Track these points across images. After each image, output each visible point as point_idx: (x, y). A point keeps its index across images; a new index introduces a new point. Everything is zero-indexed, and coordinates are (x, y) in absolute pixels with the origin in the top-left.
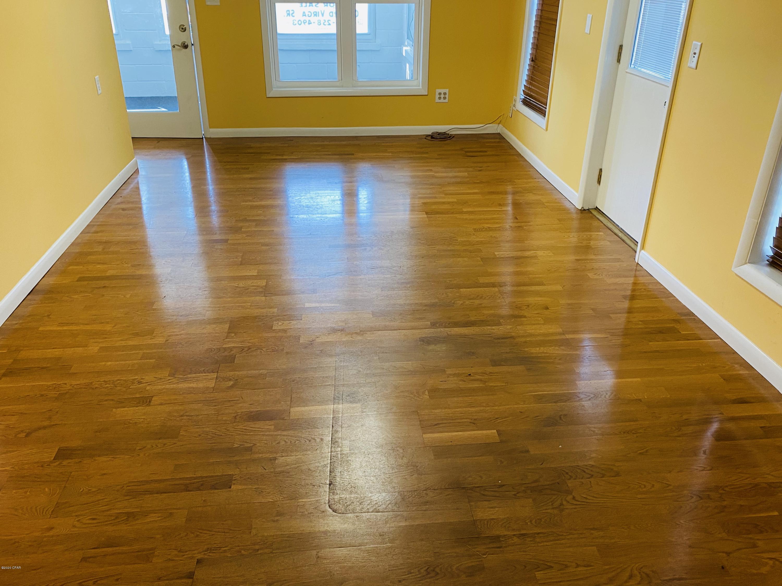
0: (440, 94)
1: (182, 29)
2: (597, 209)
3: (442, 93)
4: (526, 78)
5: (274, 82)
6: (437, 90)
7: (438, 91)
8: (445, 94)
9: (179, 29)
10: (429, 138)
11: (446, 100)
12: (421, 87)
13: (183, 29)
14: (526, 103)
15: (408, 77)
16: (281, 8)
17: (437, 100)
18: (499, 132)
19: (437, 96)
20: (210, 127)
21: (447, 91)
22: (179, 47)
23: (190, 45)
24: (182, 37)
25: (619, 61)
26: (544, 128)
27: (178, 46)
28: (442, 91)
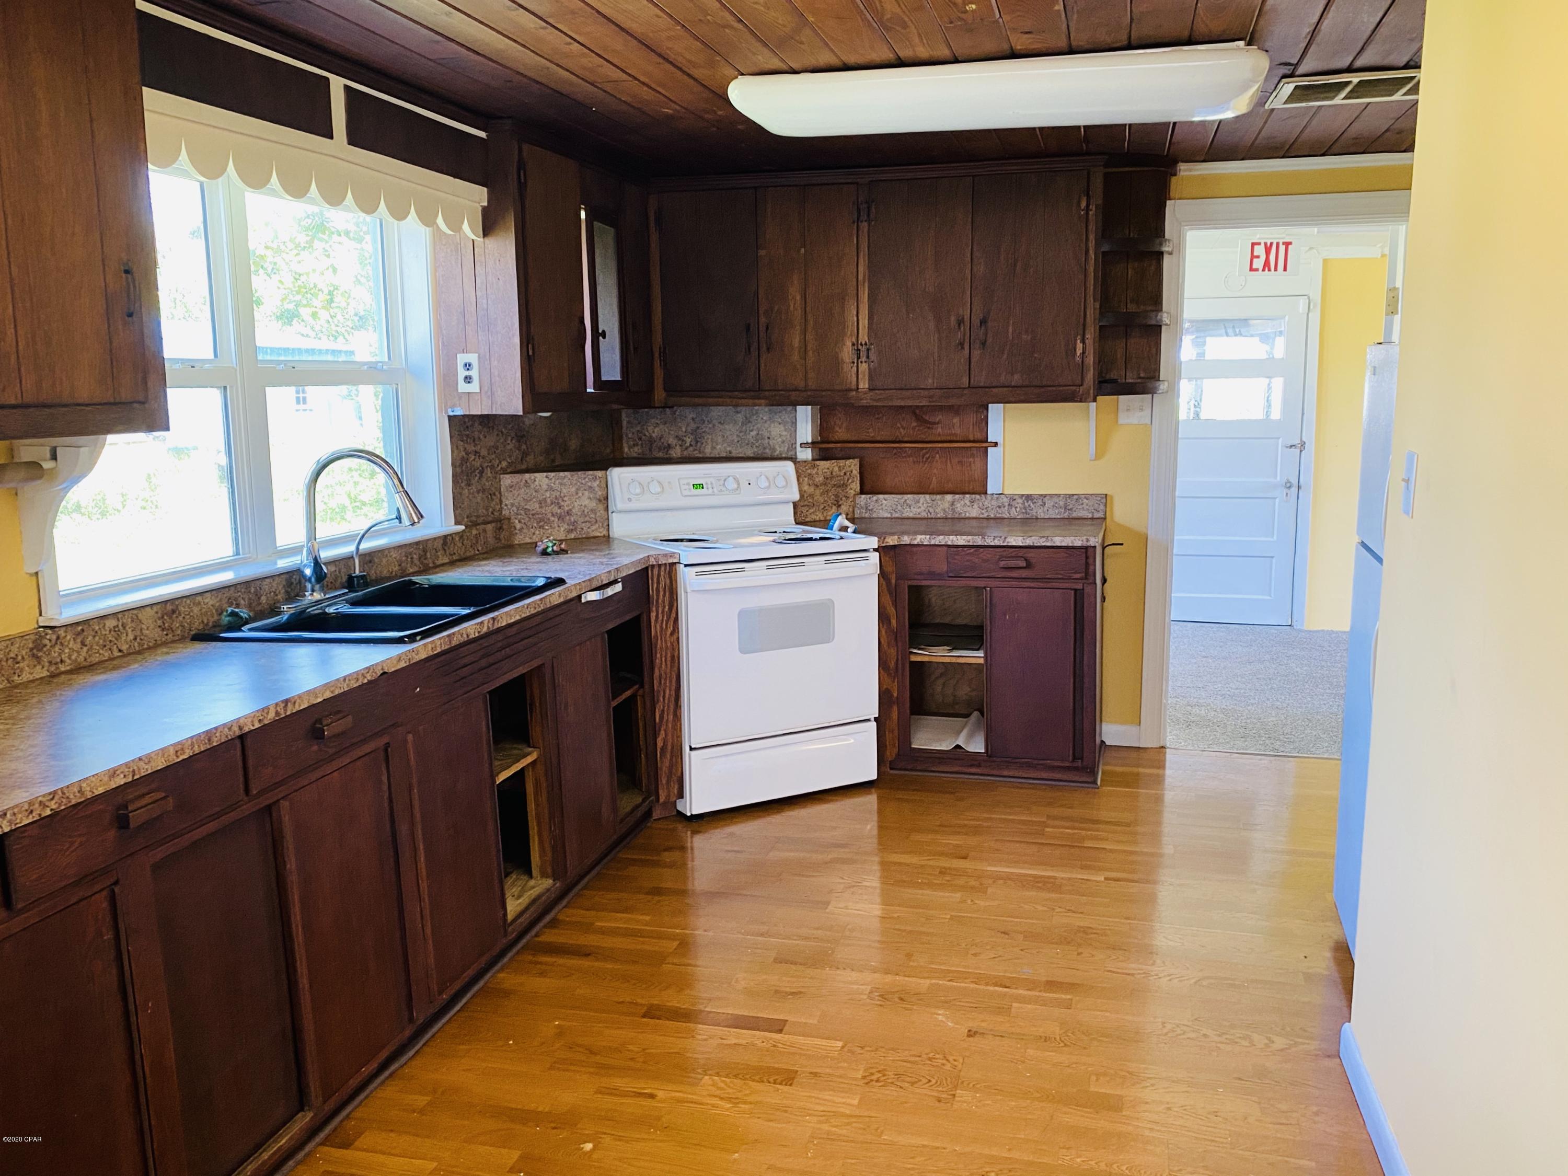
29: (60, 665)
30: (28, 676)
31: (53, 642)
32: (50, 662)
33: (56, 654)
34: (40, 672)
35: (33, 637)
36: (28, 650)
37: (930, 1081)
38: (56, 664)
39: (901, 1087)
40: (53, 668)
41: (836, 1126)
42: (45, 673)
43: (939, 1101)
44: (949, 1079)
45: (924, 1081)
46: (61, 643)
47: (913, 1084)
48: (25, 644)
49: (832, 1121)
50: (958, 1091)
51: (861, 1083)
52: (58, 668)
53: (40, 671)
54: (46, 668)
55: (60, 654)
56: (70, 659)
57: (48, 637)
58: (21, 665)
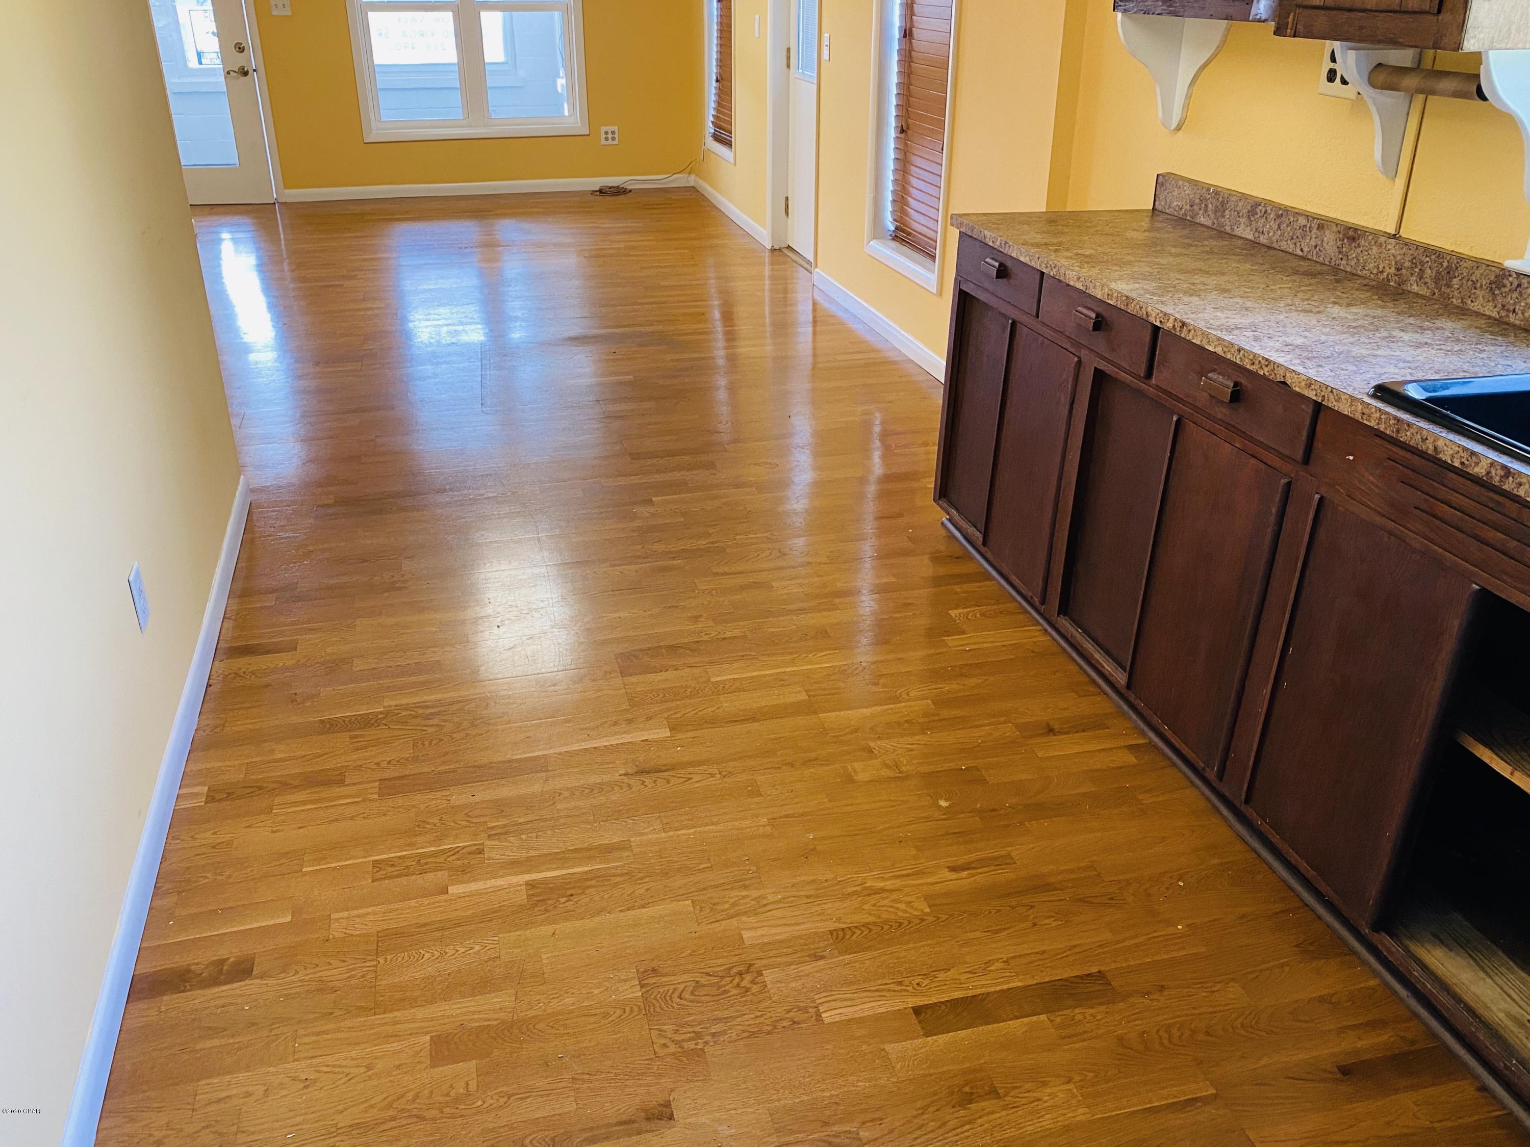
0: (606, 133)
1: (239, 48)
2: (789, 247)
3: (610, 132)
4: (713, 105)
5: (374, 125)
6: (602, 128)
7: (604, 129)
8: (613, 133)
9: (235, 48)
10: (598, 193)
11: (616, 142)
12: (579, 125)
13: (241, 49)
14: (717, 138)
15: (566, 113)
16: (376, 20)
17: (603, 142)
18: (692, 185)
19: (603, 136)
20: (285, 188)
21: (615, 128)
22: (236, 74)
23: (251, 72)
24: (239, 61)
25: (788, 66)
26: (732, 161)
27: (235, 72)
28: (610, 129)
29: (1511, 315)
30: (1480, 307)
31: (1514, 286)
32: (1503, 306)
33: (1512, 302)
34: (1490, 310)
35: (1497, 271)
36: (1489, 281)
37: (680, 997)
38: (1508, 310)
39: (708, 974)
40: (1503, 314)
41: (744, 897)
42: (1495, 314)
43: (654, 970)
44: (658, 1009)
45: (687, 995)
46: (1520, 292)
47: (698, 985)
48: (1489, 274)
49: (753, 903)
50: (640, 994)
51: (759, 964)
52: (1507, 316)
53: (1491, 308)
54: (1497, 309)
55: (1515, 303)
56: (1523, 314)
57: (1511, 279)
58: (1478, 292)
